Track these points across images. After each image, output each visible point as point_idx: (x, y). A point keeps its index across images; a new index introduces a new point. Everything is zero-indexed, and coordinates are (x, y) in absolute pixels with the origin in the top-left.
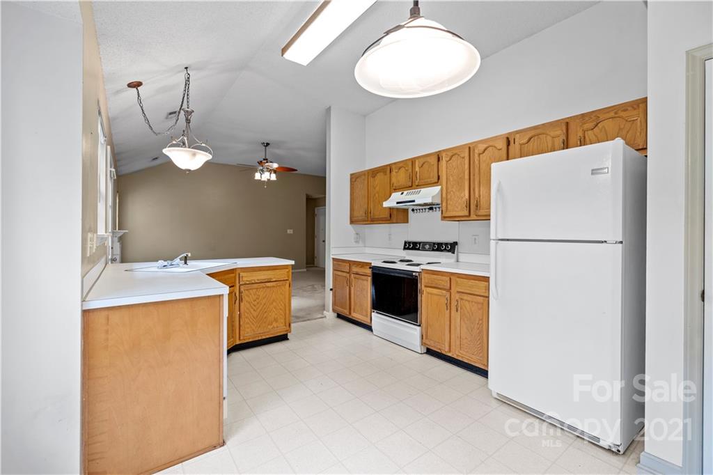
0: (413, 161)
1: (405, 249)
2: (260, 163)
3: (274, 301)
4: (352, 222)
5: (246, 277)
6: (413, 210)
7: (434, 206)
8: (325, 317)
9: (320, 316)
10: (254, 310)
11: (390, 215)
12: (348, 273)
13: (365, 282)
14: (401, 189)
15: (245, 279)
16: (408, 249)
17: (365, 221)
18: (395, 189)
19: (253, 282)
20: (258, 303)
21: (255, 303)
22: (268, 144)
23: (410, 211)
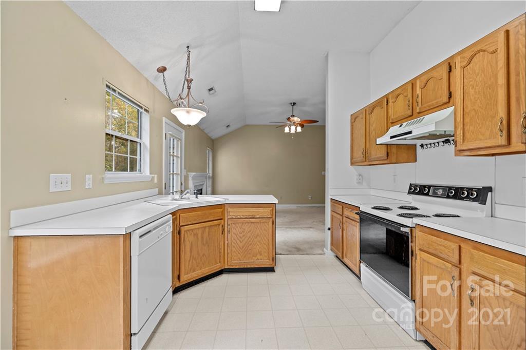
0: (413, 83)
1: (409, 193)
2: (289, 119)
3: (258, 235)
4: (352, 164)
5: (232, 212)
6: (422, 146)
7: (451, 139)
8: (325, 254)
9: (320, 252)
10: (240, 241)
11: (388, 153)
12: (342, 216)
13: (355, 228)
14: (399, 121)
15: (231, 214)
16: (414, 193)
17: (363, 162)
18: (392, 123)
19: (239, 217)
20: (243, 236)
21: (241, 235)
22: (294, 104)
23: (418, 148)
